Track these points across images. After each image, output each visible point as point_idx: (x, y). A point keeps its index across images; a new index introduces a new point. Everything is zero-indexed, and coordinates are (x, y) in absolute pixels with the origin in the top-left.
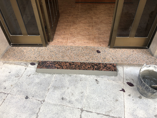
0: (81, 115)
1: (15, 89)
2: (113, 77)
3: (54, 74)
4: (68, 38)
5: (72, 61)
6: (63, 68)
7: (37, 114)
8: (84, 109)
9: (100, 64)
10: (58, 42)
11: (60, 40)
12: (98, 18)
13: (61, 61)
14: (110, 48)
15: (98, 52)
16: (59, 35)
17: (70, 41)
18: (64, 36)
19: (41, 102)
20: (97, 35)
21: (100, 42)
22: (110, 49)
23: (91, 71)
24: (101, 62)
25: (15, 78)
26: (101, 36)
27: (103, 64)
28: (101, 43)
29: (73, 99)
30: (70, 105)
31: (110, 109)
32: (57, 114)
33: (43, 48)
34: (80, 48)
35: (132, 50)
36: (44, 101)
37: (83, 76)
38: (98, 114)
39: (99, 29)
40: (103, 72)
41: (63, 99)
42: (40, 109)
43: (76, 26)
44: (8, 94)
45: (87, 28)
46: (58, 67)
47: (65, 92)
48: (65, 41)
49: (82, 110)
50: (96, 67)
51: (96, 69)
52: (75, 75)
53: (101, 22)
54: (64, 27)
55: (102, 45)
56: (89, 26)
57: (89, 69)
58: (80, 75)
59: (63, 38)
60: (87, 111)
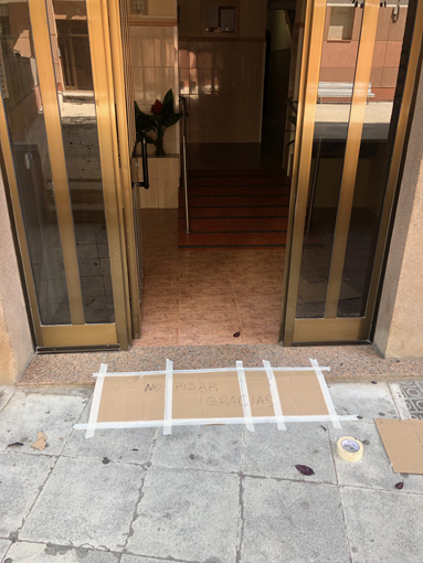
0: (241, 485)
1: (72, 446)
4: (177, 329)
7: (140, 490)
8: (245, 473)
10: (155, 338)
12: (244, 282)
14: (284, 346)
16: (153, 323)
17: (185, 335)
18: (167, 325)
19: (142, 466)
20: (248, 320)
21: (258, 334)
22: (285, 349)
25: (65, 424)
28: (260, 337)
29: (217, 456)
30: (211, 468)
32: (187, 486)
33: (121, 354)
34: (213, 350)
36: (149, 464)
39: (251, 306)
41: (192, 457)
42: (143, 480)
44: (58, 457)
48: (171, 336)
49: (242, 476)
53: (253, 290)
54: (162, 305)
55: (264, 340)
56: (225, 301)
60: (252, 476)
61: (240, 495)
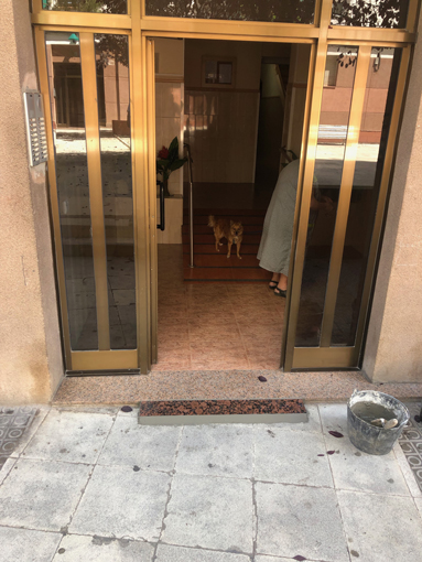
0: (253, 489)
1: (105, 456)
2: (302, 425)
3: (180, 425)
4: (189, 356)
5: (211, 398)
6: (195, 413)
7: (168, 493)
8: (256, 479)
9: (270, 401)
10: (170, 364)
11: (174, 360)
13: (187, 399)
14: (284, 371)
15: (262, 379)
17: (196, 361)
18: (179, 352)
19: (168, 473)
20: (252, 348)
21: (261, 361)
22: (286, 374)
23: (255, 415)
24: (271, 398)
25: (97, 438)
26: (261, 350)
27: (276, 401)
28: (263, 363)
31: (306, 476)
33: (141, 377)
35: (329, 374)
36: (174, 472)
37: (241, 425)
38: (286, 484)
40: (278, 415)
41: (210, 466)
42: (170, 485)
43: (201, 331)
44: (94, 465)
45: (225, 333)
46: (186, 411)
47: (211, 455)
48: (184, 362)
49: (254, 482)
50: (263, 407)
51: (264, 412)
52: (222, 425)
55: (267, 366)
57: (249, 411)
58: (235, 425)
59: (180, 357)
60: (263, 482)
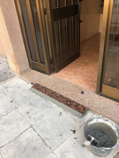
1: (11, 94)
5: (55, 91)
7: (8, 113)
9: (74, 102)
16: (65, 70)
18: (68, 72)
23: (63, 104)
28: (92, 87)
30: (28, 119)
32: (17, 119)
33: (46, 76)
34: (71, 85)
36: (17, 108)
38: (39, 135)
40: (71, 109)
44: (6, 95)
49: (31, 126)
50: (69, 103)
54: (75, 65)
59: (66, 74)
60: (34, 129)
61: (24, 131)
